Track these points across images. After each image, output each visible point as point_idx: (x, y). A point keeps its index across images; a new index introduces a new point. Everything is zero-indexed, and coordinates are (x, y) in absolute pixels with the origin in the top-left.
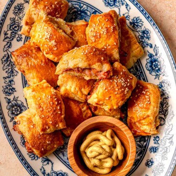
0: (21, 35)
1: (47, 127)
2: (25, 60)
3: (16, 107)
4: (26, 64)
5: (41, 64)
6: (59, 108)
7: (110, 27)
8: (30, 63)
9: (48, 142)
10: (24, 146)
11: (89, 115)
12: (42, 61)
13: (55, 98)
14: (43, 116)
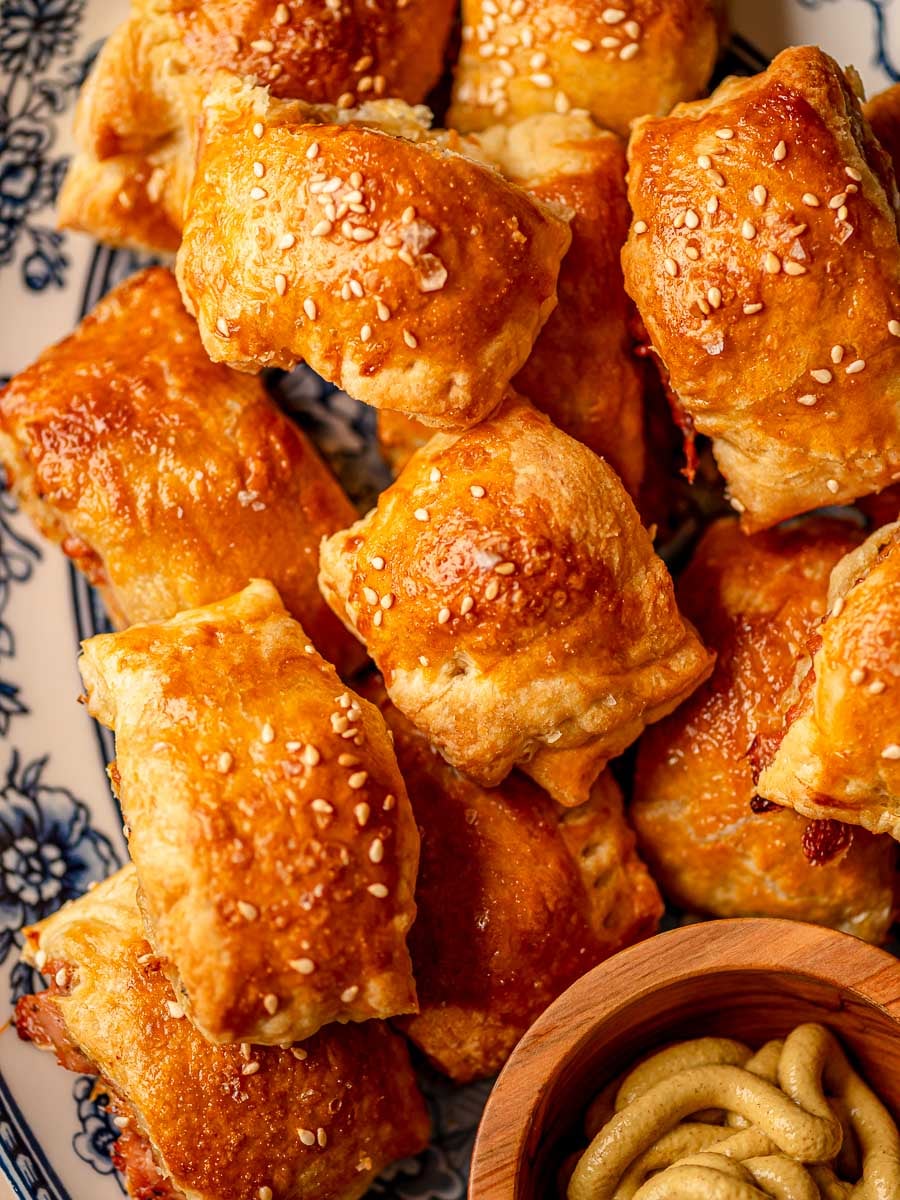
0: (57, 239)
1: (269, 1001)
2: (99, 459)
3: (27, 845)
4: (109, 497)
5: (234, 498)
6: (375, 851)
7: (822, 205)
8: (142, 490)
9: (304, 1137)
10: (105, 1166)
11: (638, 909)
12: (241, 472)
13: (355, 768)
14: (245, 910)
